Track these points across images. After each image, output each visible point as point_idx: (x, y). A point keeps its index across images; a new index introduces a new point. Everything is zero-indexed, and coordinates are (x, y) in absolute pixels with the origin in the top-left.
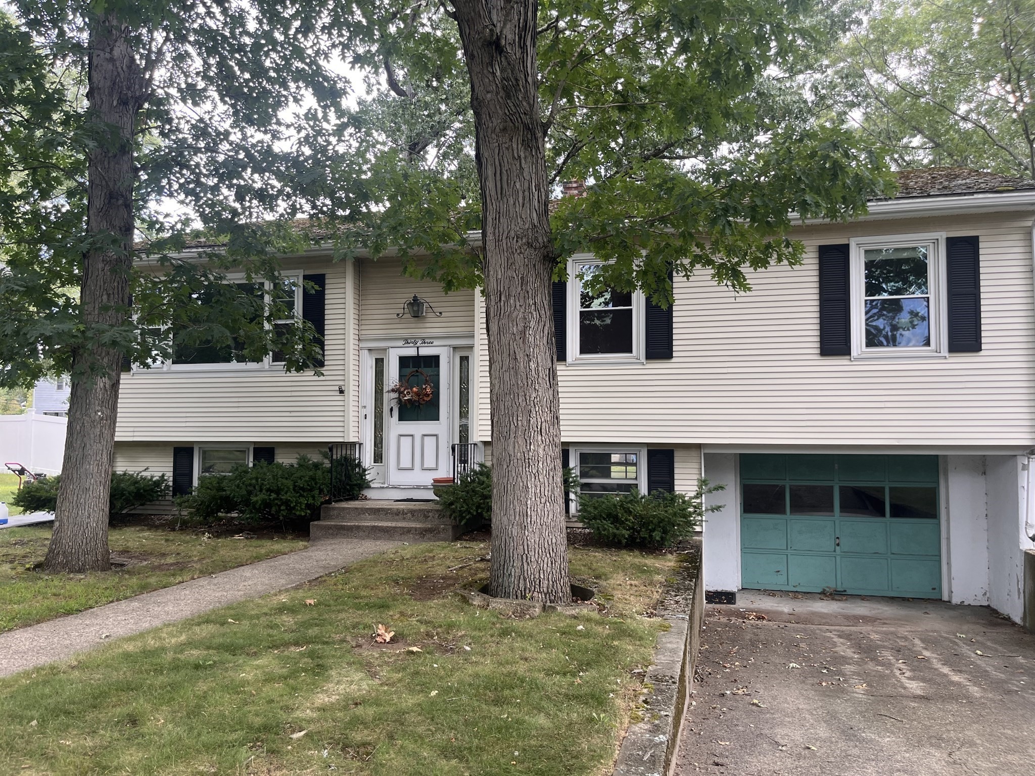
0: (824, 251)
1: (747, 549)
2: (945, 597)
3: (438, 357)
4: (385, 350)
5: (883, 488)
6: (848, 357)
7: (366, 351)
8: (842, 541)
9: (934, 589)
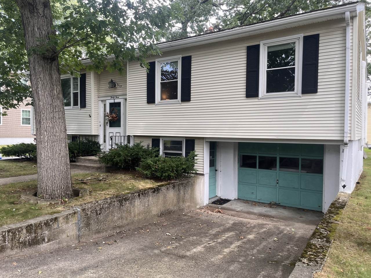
0: (249, 48)
1: (240, 182)
3: (120, 103)
4: (105, 101)
5: (299, 158)
6: (257, 98)
7: (100, 101)
8: (280, 182)
9: (320, 207)
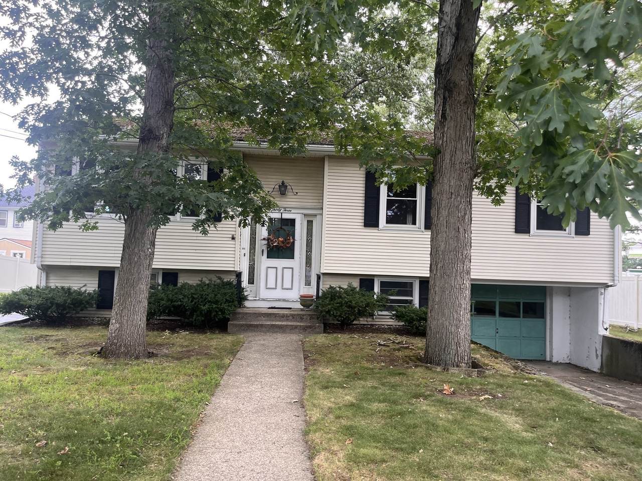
2: (548, 359)
